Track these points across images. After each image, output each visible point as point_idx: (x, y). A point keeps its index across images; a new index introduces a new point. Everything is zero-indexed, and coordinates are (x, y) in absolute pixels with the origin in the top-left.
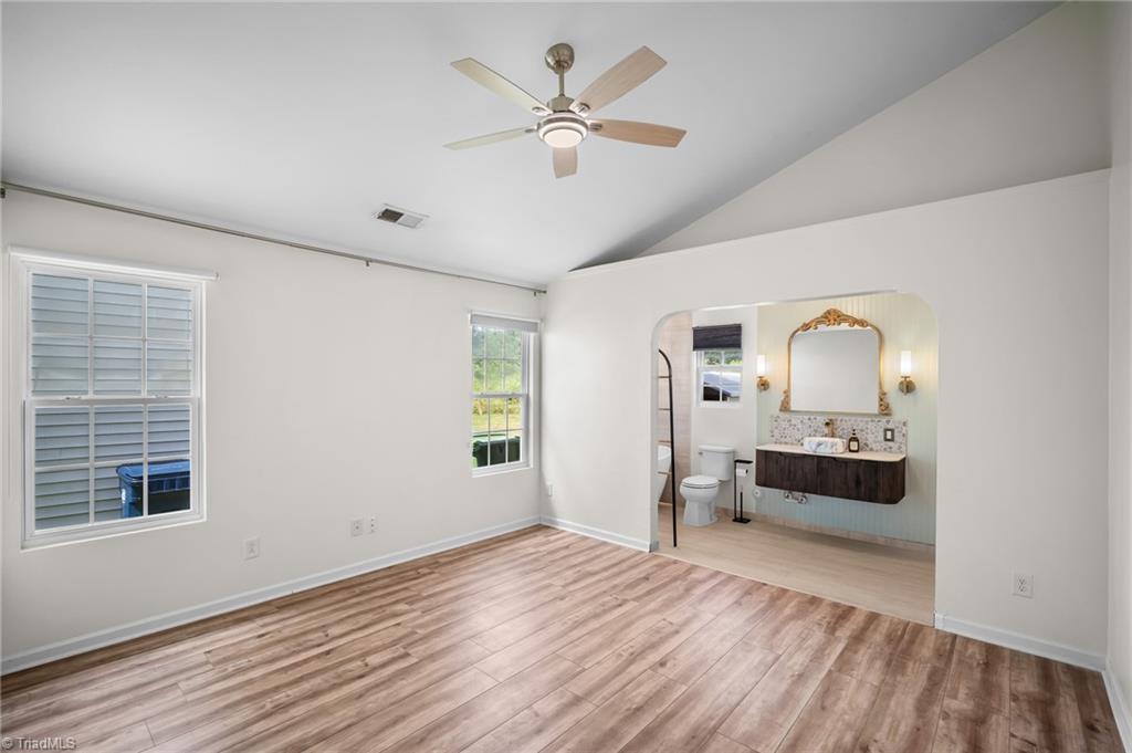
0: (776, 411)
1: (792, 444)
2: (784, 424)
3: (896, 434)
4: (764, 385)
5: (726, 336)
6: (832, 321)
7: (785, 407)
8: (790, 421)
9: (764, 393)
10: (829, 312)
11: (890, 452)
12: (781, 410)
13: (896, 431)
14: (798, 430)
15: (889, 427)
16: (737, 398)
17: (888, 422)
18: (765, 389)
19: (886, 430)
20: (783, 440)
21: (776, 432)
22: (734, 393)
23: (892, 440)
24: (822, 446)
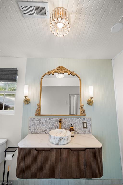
0: (33, 116)
1: (41, 133)
2: (37, 123)
3: (87, 124)
4: (27, 101)
5: (8, 74)
6: (61, 72)
7: (38, 113)
8: (40, 120)
9: (27, 105)
10: (60, 67)
11: (86, 134)
12: (35, 115)
13: (87, 123)
14: (44, 125)
15: (85, 121)
16: (12, 109)
17: (84, 119)
18: (28, 104)
19: (83, 123)
20: (36, 131)
21: (32, 128)
22: (11, 106)
23: (86, 128)
24: (62, 141)
